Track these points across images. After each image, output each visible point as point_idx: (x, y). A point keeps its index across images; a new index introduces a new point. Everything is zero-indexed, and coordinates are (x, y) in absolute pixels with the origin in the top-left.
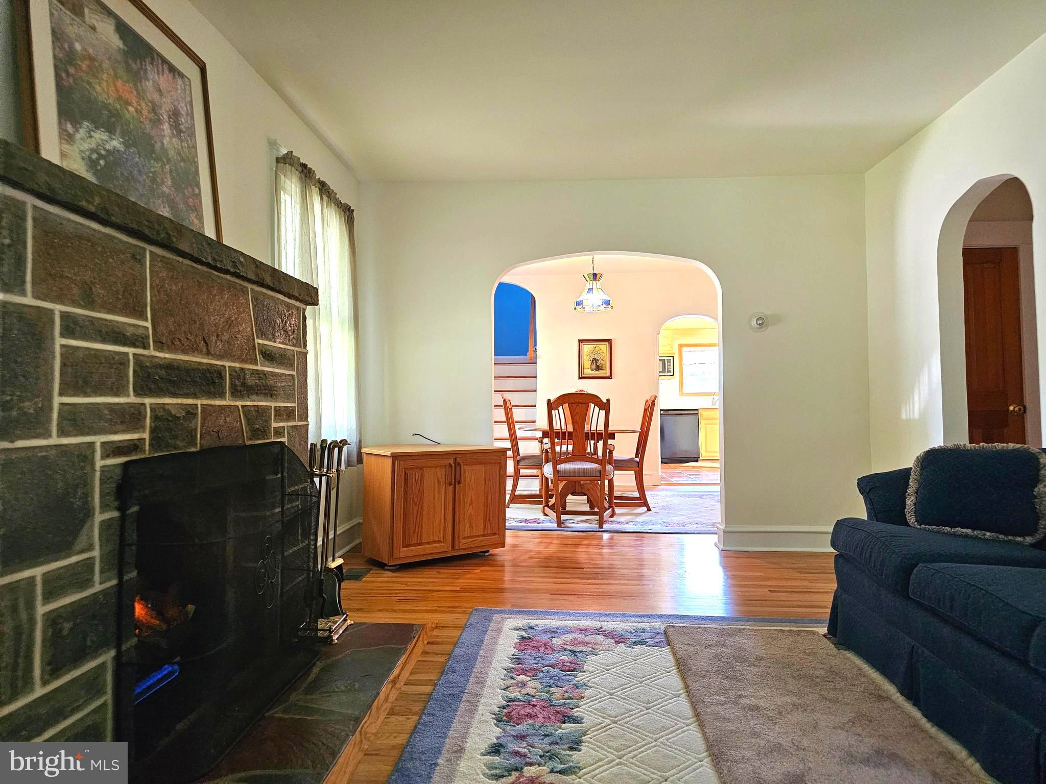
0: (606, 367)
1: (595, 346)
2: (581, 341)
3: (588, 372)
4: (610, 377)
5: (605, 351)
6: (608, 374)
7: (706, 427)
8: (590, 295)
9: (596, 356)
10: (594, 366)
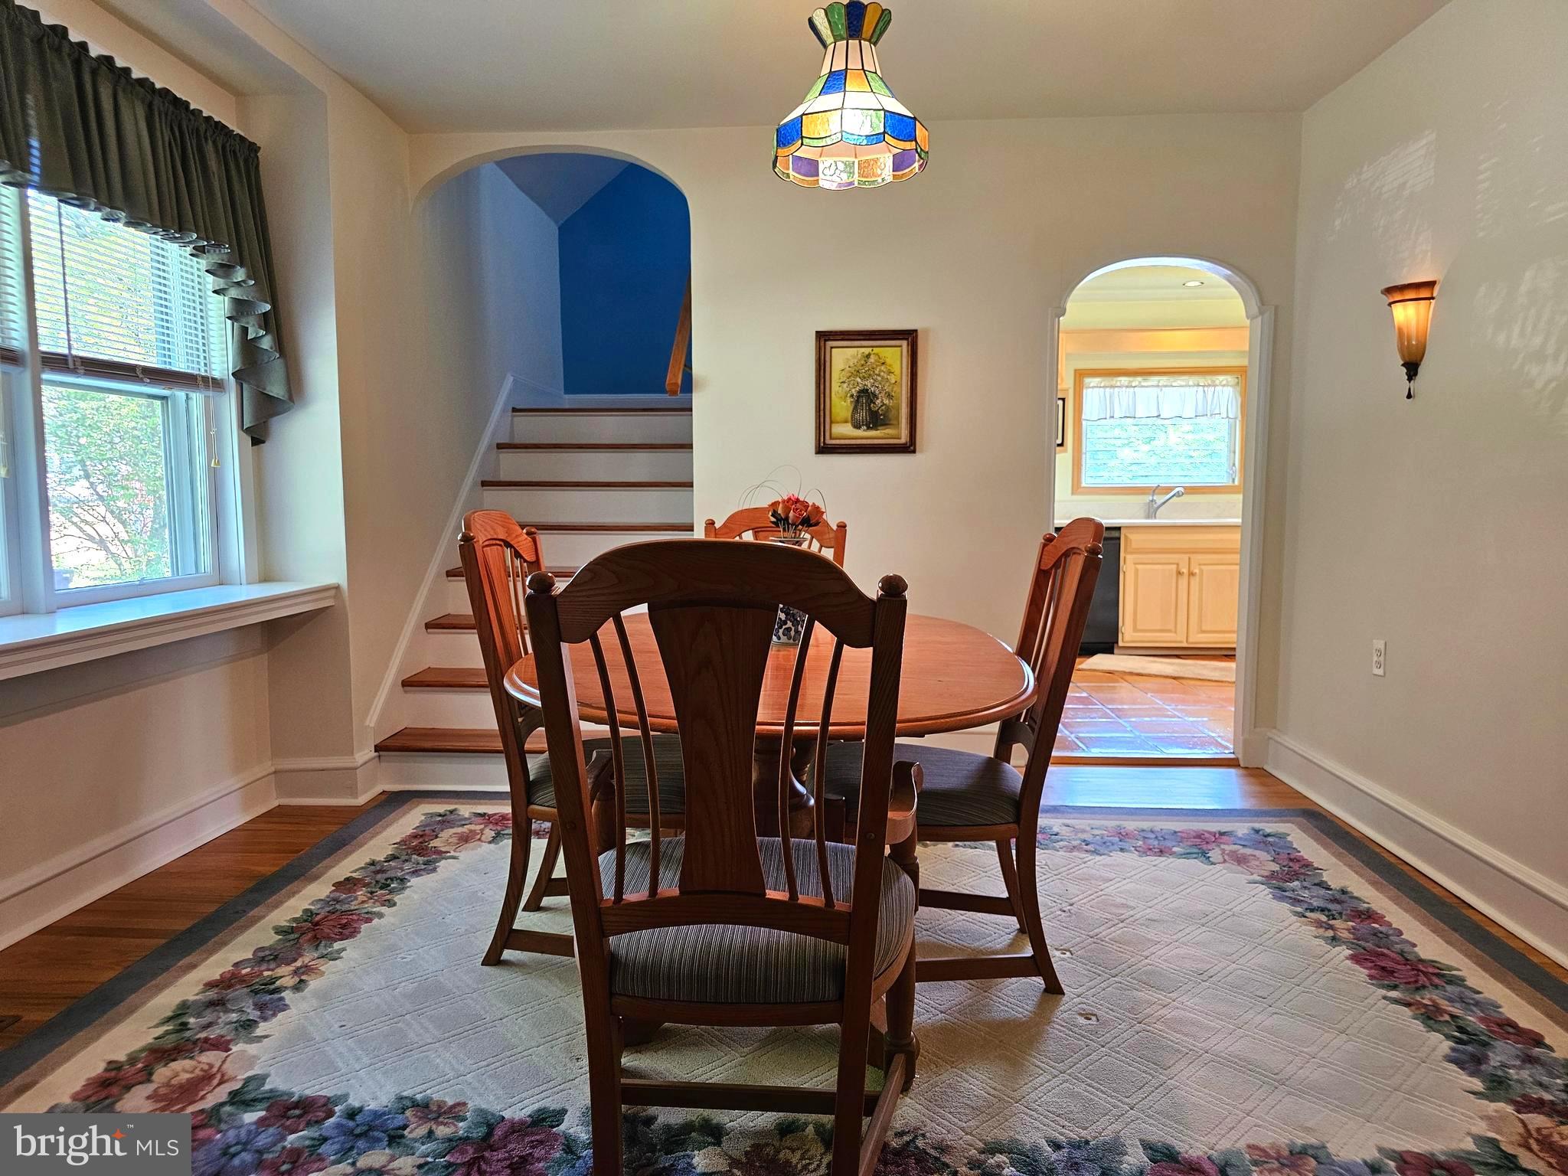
0: (897, 418)
1: (867, 351)
2: (824, 337)
3: (844, 430)
4: (908, 448)
5: (896, 369)
6: (904, 438)
7: (1137, 570)
8: (833, 100)
9: (869, 383)
10: (862, 415)
